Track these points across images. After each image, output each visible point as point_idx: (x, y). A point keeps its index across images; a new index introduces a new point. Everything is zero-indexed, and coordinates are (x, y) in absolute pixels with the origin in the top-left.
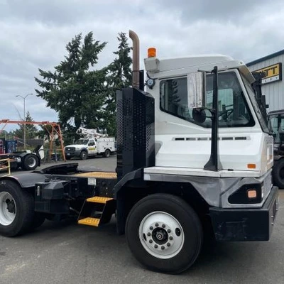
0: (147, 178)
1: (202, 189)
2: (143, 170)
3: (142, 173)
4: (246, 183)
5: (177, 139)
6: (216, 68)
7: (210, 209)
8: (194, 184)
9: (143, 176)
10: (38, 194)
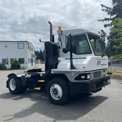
0: (52, 72)
1: (68, 76)
2: (51, 70)
3: (51, 71)
4: (81, 73)
5: (66, 59)
6: (71, 34)
7: (69, 82)
8: (66, 74)
9: (51, 72)
10: (22, 79)
